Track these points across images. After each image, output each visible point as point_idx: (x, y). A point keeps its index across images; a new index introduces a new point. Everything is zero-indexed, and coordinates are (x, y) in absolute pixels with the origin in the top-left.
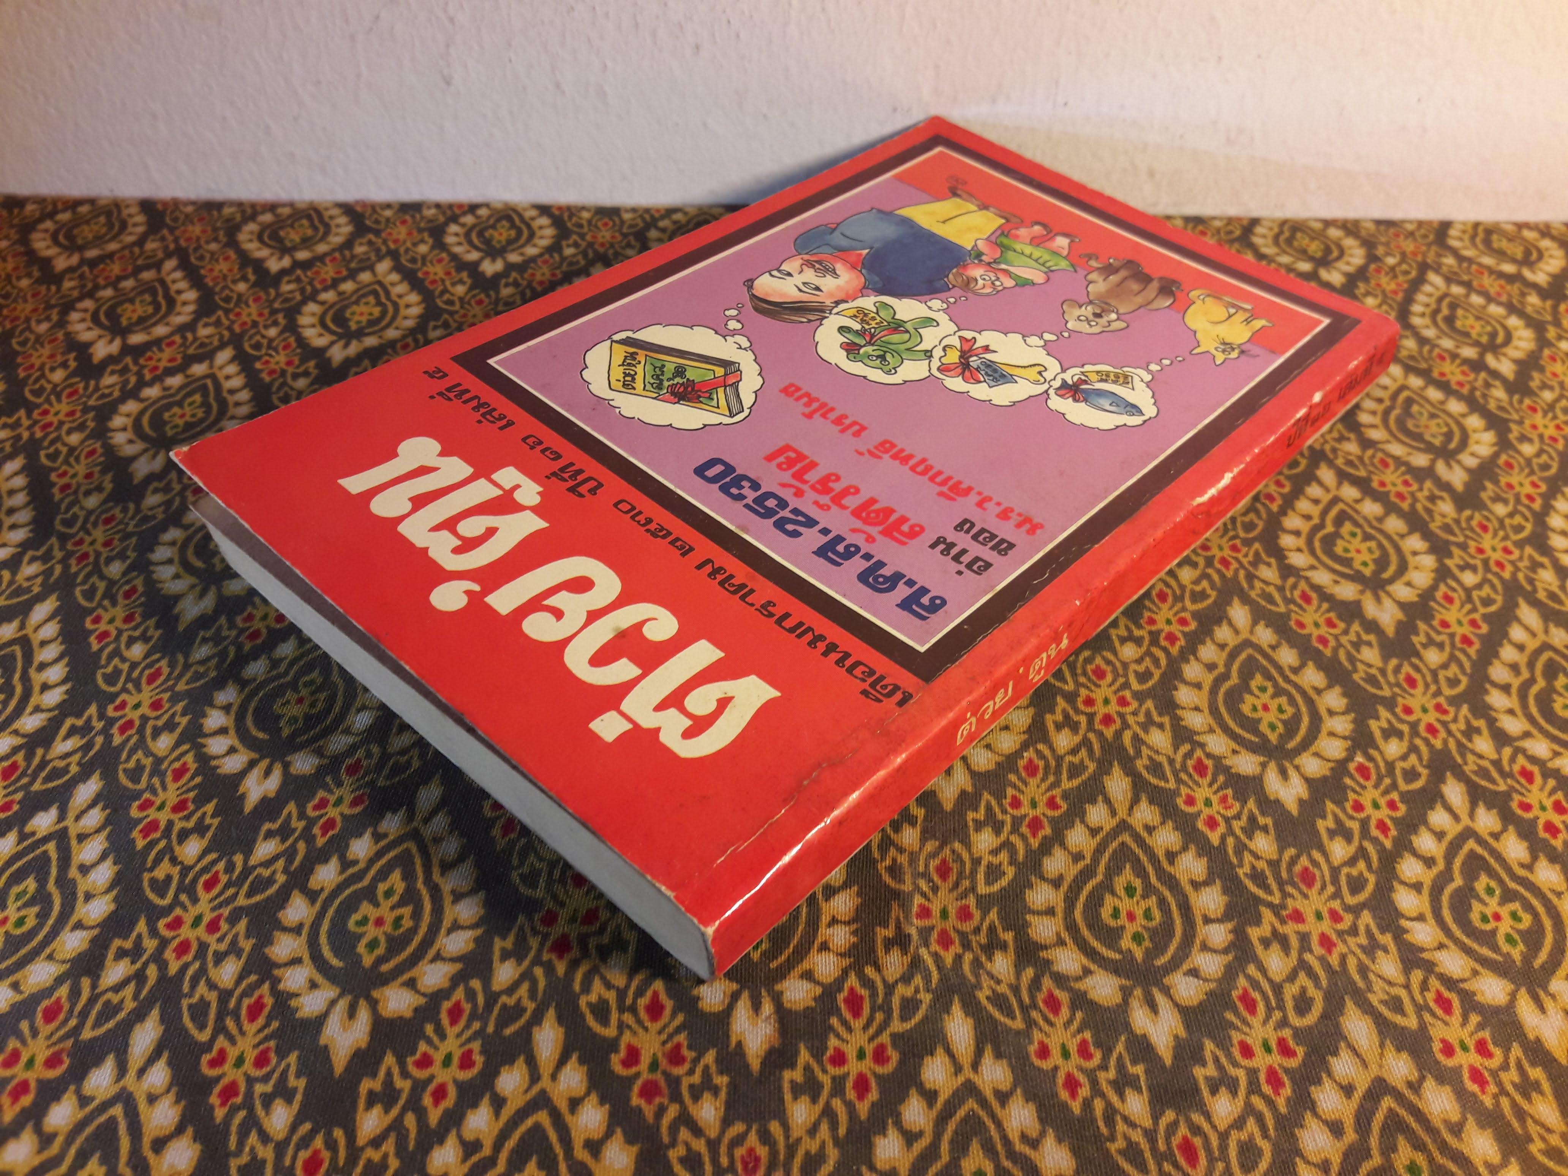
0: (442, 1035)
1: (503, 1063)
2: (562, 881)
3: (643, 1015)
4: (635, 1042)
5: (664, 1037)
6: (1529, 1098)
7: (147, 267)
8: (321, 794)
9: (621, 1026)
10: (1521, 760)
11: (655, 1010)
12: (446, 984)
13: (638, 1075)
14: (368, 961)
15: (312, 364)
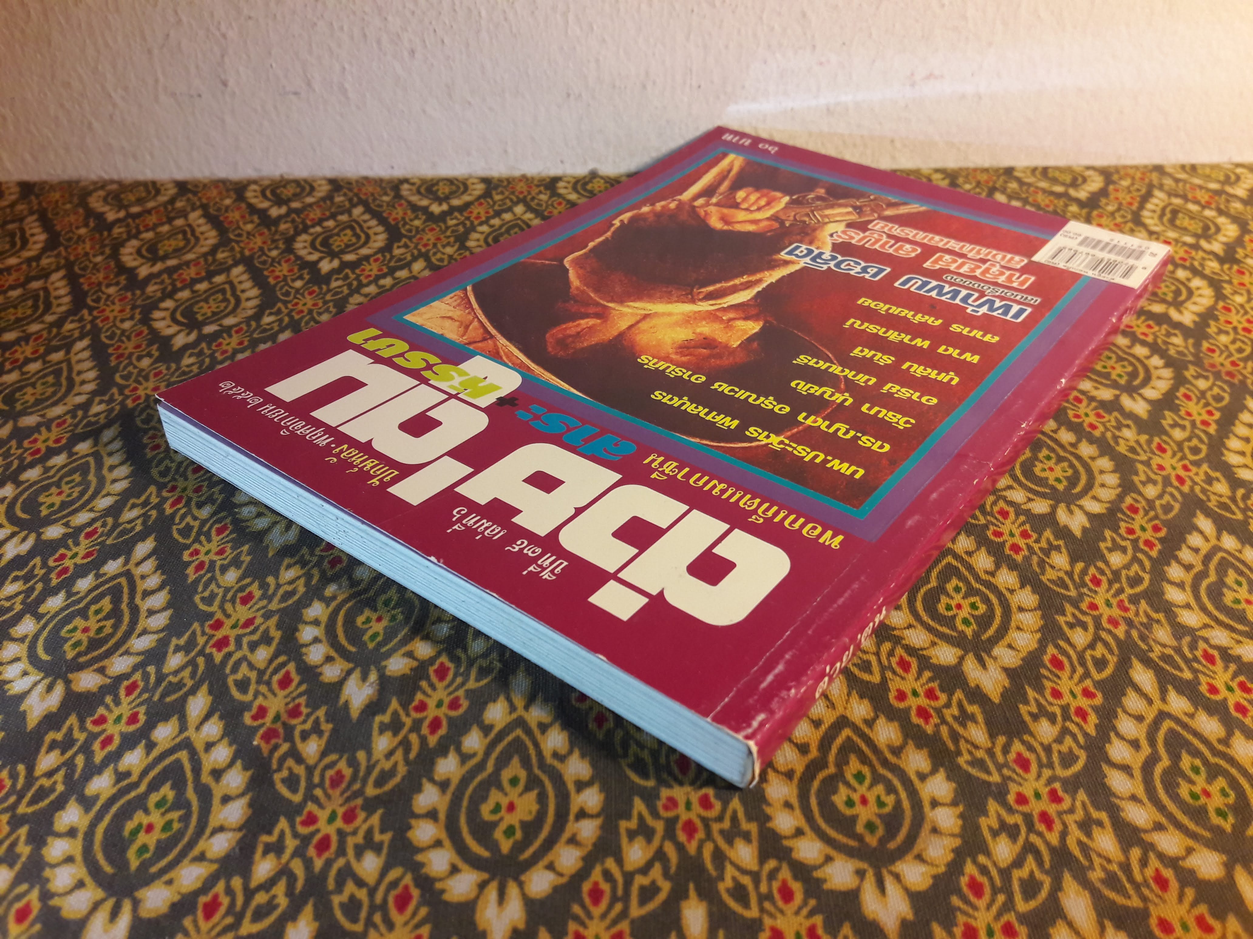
0: (117, 702)
1: (159, 721)
2: (233, 601)
3: (275, 686)
4: (264, 704)
5: (289, 699)
6: (964, 726)
7: (13, 221)
8: (62, 551)
9: (256, 694)
10: (1002, 504)
11: (285, 682)
12: (129, 670)
13: (262, 725)
14: (70, 655)
15: (123, 279)
